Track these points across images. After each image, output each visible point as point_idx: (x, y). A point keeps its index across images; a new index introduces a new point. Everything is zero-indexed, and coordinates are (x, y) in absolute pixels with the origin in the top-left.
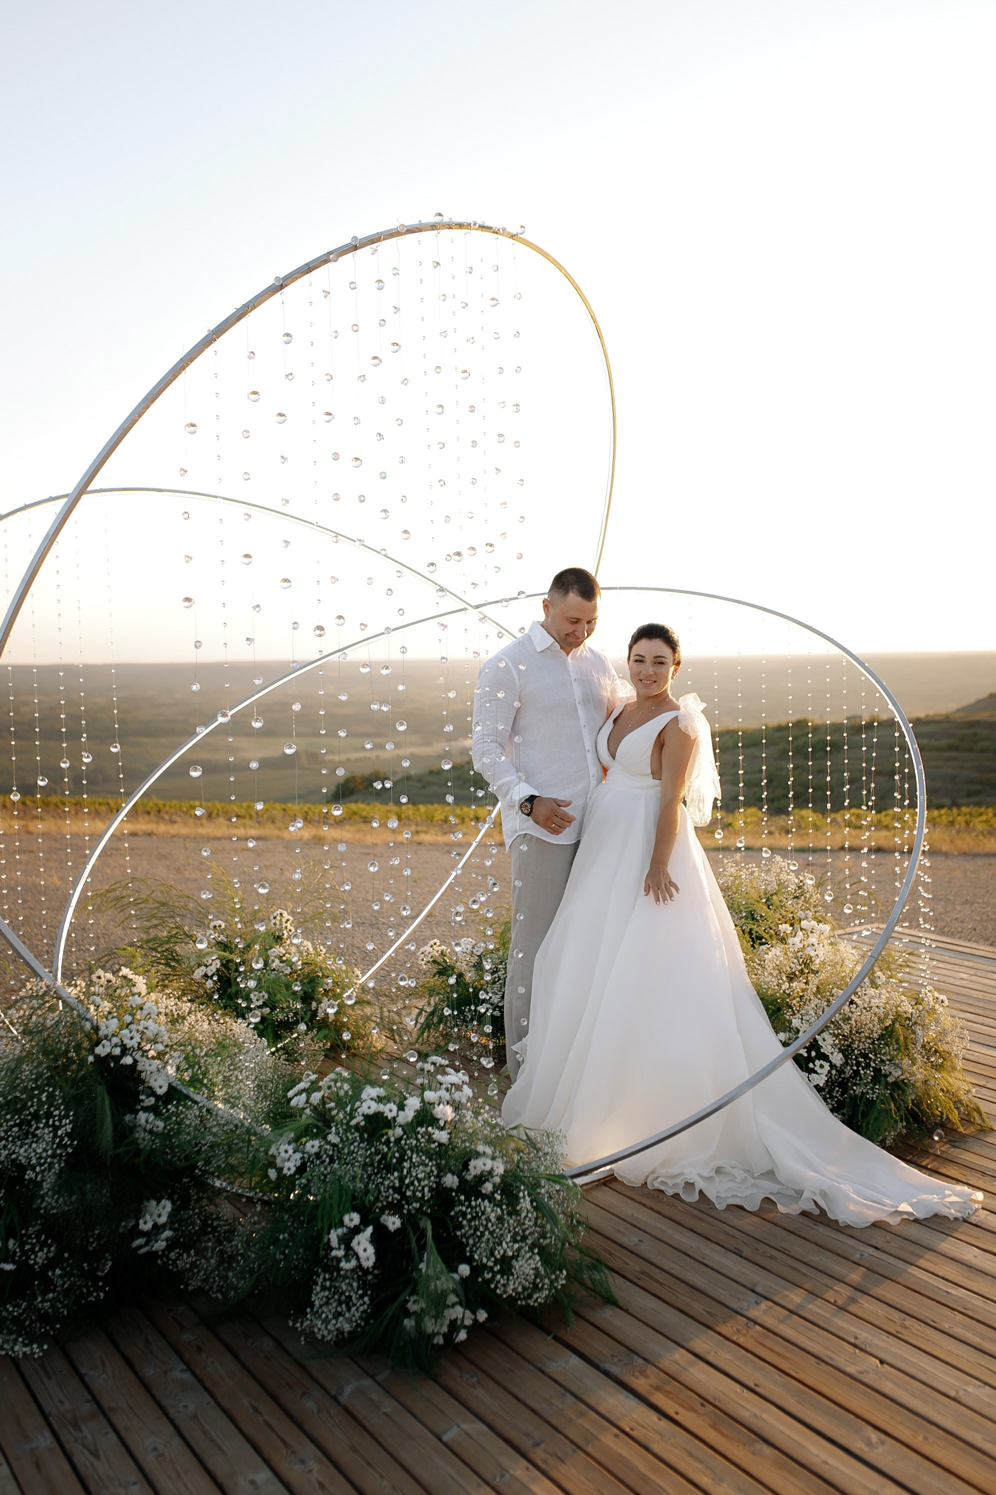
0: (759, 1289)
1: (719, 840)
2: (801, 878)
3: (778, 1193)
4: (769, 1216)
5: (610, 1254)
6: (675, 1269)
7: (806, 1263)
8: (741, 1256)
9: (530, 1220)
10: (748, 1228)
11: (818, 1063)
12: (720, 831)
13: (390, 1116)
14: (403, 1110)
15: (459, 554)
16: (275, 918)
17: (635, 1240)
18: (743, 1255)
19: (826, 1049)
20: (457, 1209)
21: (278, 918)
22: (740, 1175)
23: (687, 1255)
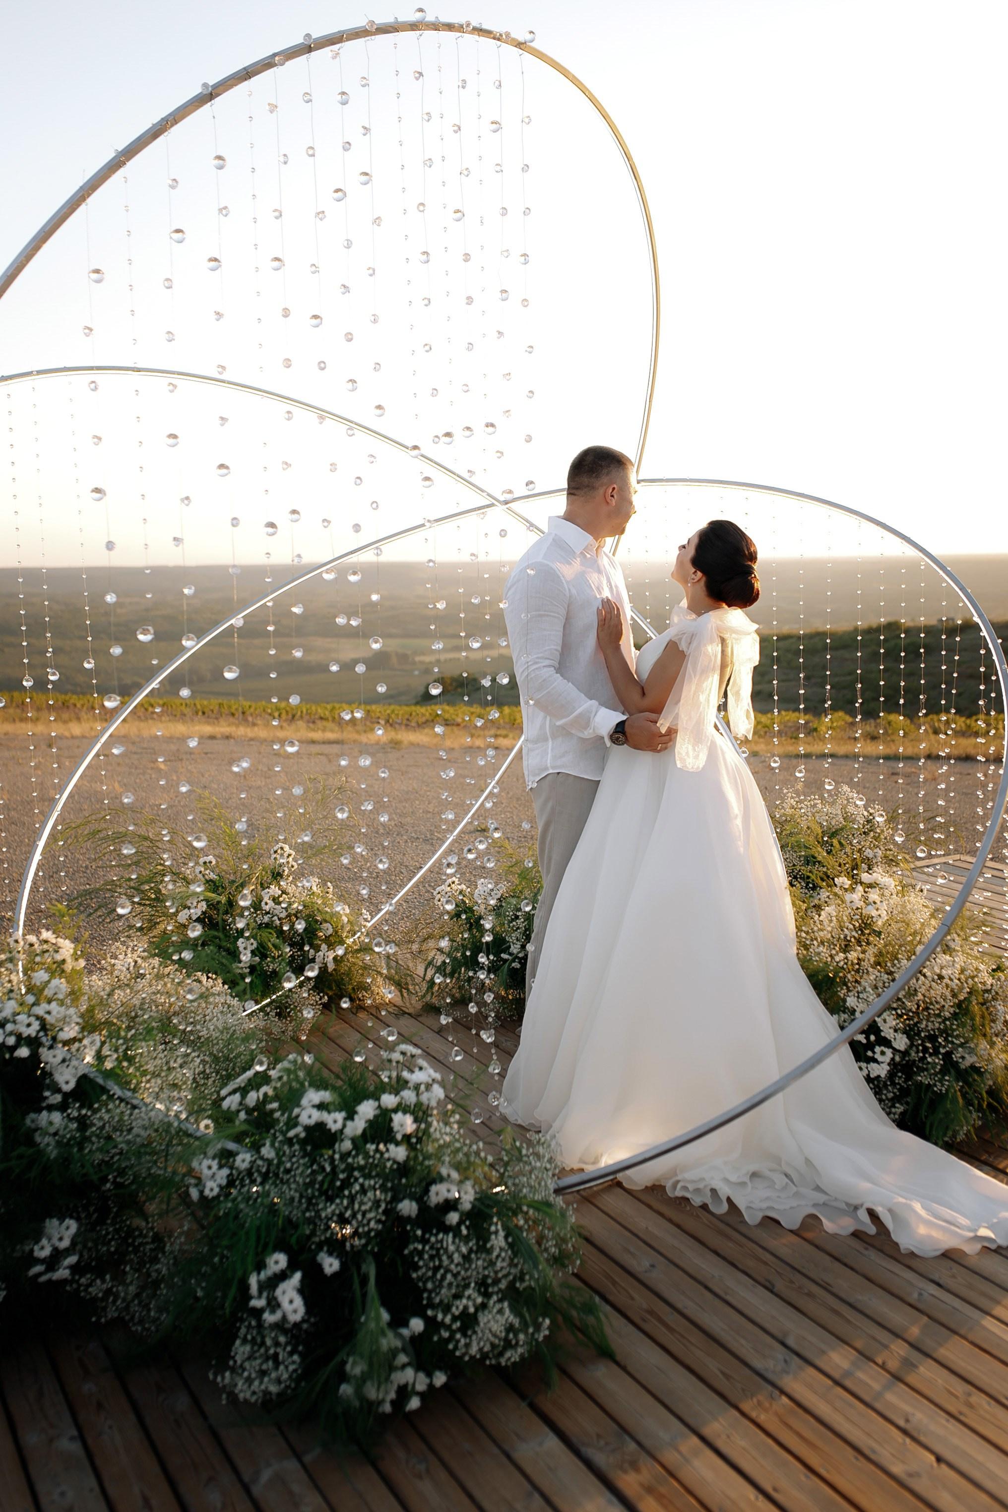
0: (791, 1342)
1: (776, 768)
2: (872, 811)
3: (824, 1204)
4: (809, 1235)
5: (614, 1283)
6: (690, 1308)
7: (850, 1305)
8: (772, 1292)
9: (503, 1260)
10: (783, 1252)
11: (878, 1049)
12: (777, 759)
13: (334, 1127)
14: (352, 1119)
15: (448, 435)
16: (276, 852)
17: (646, 1263)
18: (775, 1290)
19: (887, 1032)
20: (411, 1247)
21: (279, 851)
22: (780, 1180)
23: (707, 1288)
